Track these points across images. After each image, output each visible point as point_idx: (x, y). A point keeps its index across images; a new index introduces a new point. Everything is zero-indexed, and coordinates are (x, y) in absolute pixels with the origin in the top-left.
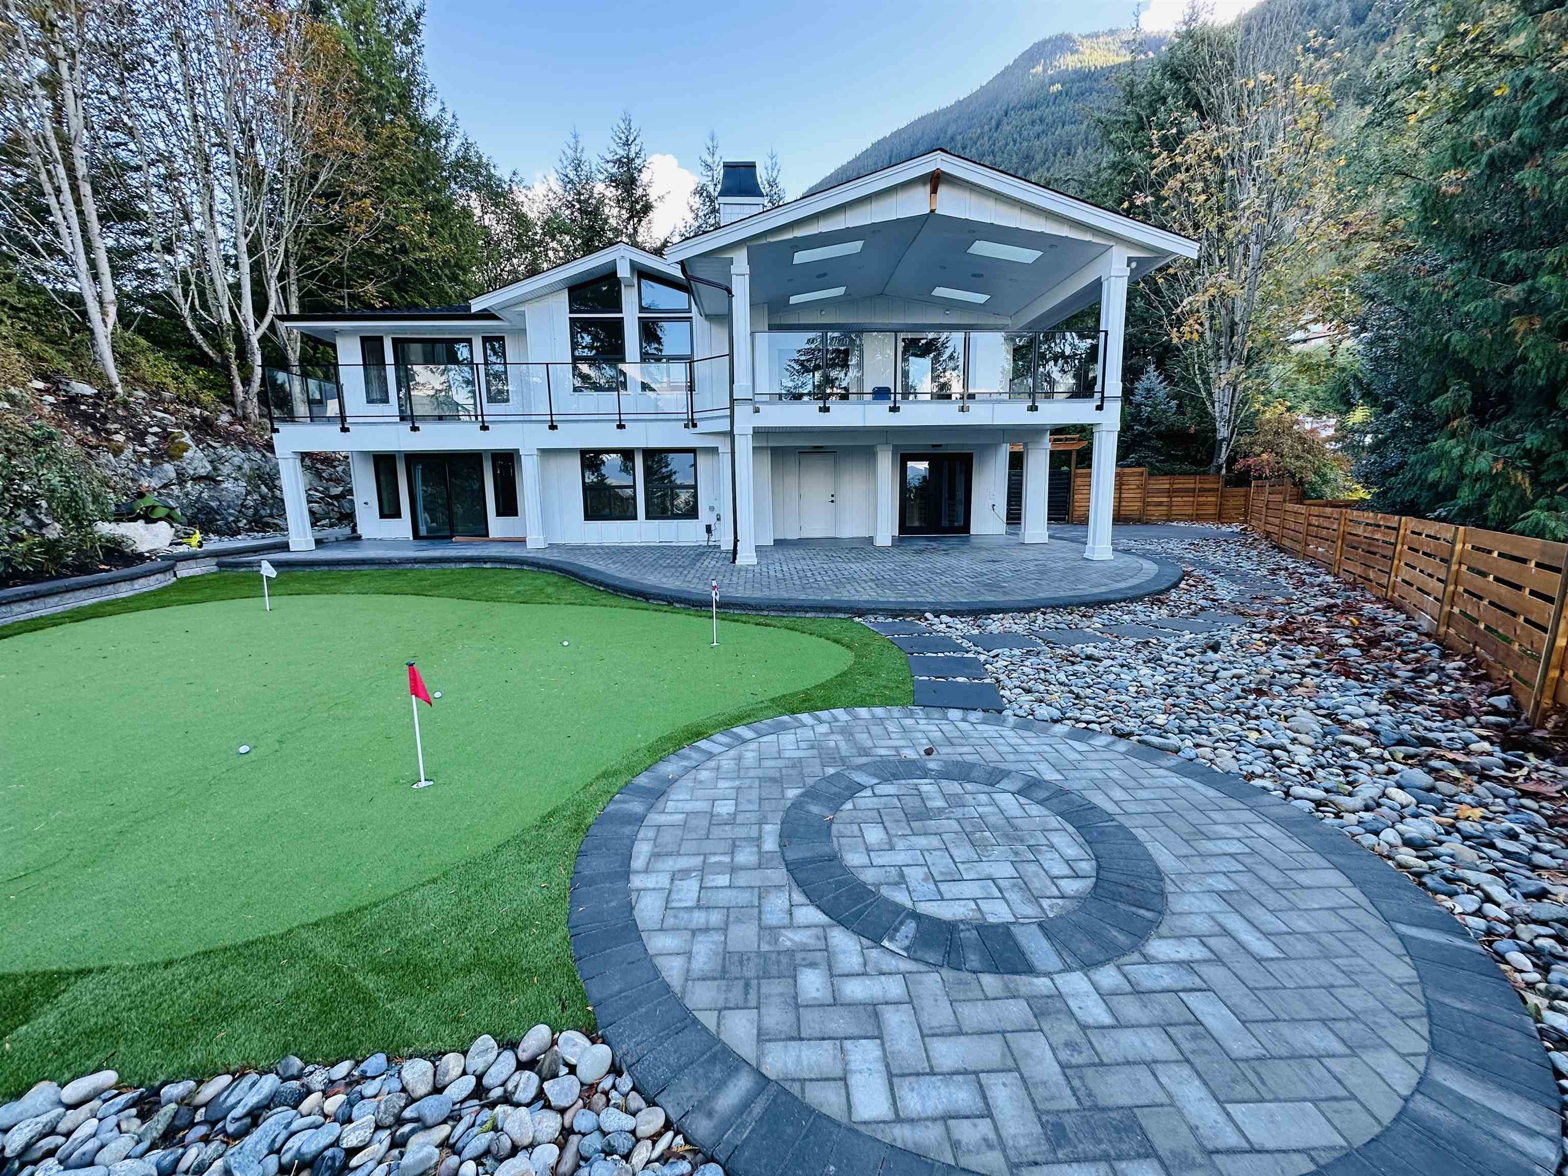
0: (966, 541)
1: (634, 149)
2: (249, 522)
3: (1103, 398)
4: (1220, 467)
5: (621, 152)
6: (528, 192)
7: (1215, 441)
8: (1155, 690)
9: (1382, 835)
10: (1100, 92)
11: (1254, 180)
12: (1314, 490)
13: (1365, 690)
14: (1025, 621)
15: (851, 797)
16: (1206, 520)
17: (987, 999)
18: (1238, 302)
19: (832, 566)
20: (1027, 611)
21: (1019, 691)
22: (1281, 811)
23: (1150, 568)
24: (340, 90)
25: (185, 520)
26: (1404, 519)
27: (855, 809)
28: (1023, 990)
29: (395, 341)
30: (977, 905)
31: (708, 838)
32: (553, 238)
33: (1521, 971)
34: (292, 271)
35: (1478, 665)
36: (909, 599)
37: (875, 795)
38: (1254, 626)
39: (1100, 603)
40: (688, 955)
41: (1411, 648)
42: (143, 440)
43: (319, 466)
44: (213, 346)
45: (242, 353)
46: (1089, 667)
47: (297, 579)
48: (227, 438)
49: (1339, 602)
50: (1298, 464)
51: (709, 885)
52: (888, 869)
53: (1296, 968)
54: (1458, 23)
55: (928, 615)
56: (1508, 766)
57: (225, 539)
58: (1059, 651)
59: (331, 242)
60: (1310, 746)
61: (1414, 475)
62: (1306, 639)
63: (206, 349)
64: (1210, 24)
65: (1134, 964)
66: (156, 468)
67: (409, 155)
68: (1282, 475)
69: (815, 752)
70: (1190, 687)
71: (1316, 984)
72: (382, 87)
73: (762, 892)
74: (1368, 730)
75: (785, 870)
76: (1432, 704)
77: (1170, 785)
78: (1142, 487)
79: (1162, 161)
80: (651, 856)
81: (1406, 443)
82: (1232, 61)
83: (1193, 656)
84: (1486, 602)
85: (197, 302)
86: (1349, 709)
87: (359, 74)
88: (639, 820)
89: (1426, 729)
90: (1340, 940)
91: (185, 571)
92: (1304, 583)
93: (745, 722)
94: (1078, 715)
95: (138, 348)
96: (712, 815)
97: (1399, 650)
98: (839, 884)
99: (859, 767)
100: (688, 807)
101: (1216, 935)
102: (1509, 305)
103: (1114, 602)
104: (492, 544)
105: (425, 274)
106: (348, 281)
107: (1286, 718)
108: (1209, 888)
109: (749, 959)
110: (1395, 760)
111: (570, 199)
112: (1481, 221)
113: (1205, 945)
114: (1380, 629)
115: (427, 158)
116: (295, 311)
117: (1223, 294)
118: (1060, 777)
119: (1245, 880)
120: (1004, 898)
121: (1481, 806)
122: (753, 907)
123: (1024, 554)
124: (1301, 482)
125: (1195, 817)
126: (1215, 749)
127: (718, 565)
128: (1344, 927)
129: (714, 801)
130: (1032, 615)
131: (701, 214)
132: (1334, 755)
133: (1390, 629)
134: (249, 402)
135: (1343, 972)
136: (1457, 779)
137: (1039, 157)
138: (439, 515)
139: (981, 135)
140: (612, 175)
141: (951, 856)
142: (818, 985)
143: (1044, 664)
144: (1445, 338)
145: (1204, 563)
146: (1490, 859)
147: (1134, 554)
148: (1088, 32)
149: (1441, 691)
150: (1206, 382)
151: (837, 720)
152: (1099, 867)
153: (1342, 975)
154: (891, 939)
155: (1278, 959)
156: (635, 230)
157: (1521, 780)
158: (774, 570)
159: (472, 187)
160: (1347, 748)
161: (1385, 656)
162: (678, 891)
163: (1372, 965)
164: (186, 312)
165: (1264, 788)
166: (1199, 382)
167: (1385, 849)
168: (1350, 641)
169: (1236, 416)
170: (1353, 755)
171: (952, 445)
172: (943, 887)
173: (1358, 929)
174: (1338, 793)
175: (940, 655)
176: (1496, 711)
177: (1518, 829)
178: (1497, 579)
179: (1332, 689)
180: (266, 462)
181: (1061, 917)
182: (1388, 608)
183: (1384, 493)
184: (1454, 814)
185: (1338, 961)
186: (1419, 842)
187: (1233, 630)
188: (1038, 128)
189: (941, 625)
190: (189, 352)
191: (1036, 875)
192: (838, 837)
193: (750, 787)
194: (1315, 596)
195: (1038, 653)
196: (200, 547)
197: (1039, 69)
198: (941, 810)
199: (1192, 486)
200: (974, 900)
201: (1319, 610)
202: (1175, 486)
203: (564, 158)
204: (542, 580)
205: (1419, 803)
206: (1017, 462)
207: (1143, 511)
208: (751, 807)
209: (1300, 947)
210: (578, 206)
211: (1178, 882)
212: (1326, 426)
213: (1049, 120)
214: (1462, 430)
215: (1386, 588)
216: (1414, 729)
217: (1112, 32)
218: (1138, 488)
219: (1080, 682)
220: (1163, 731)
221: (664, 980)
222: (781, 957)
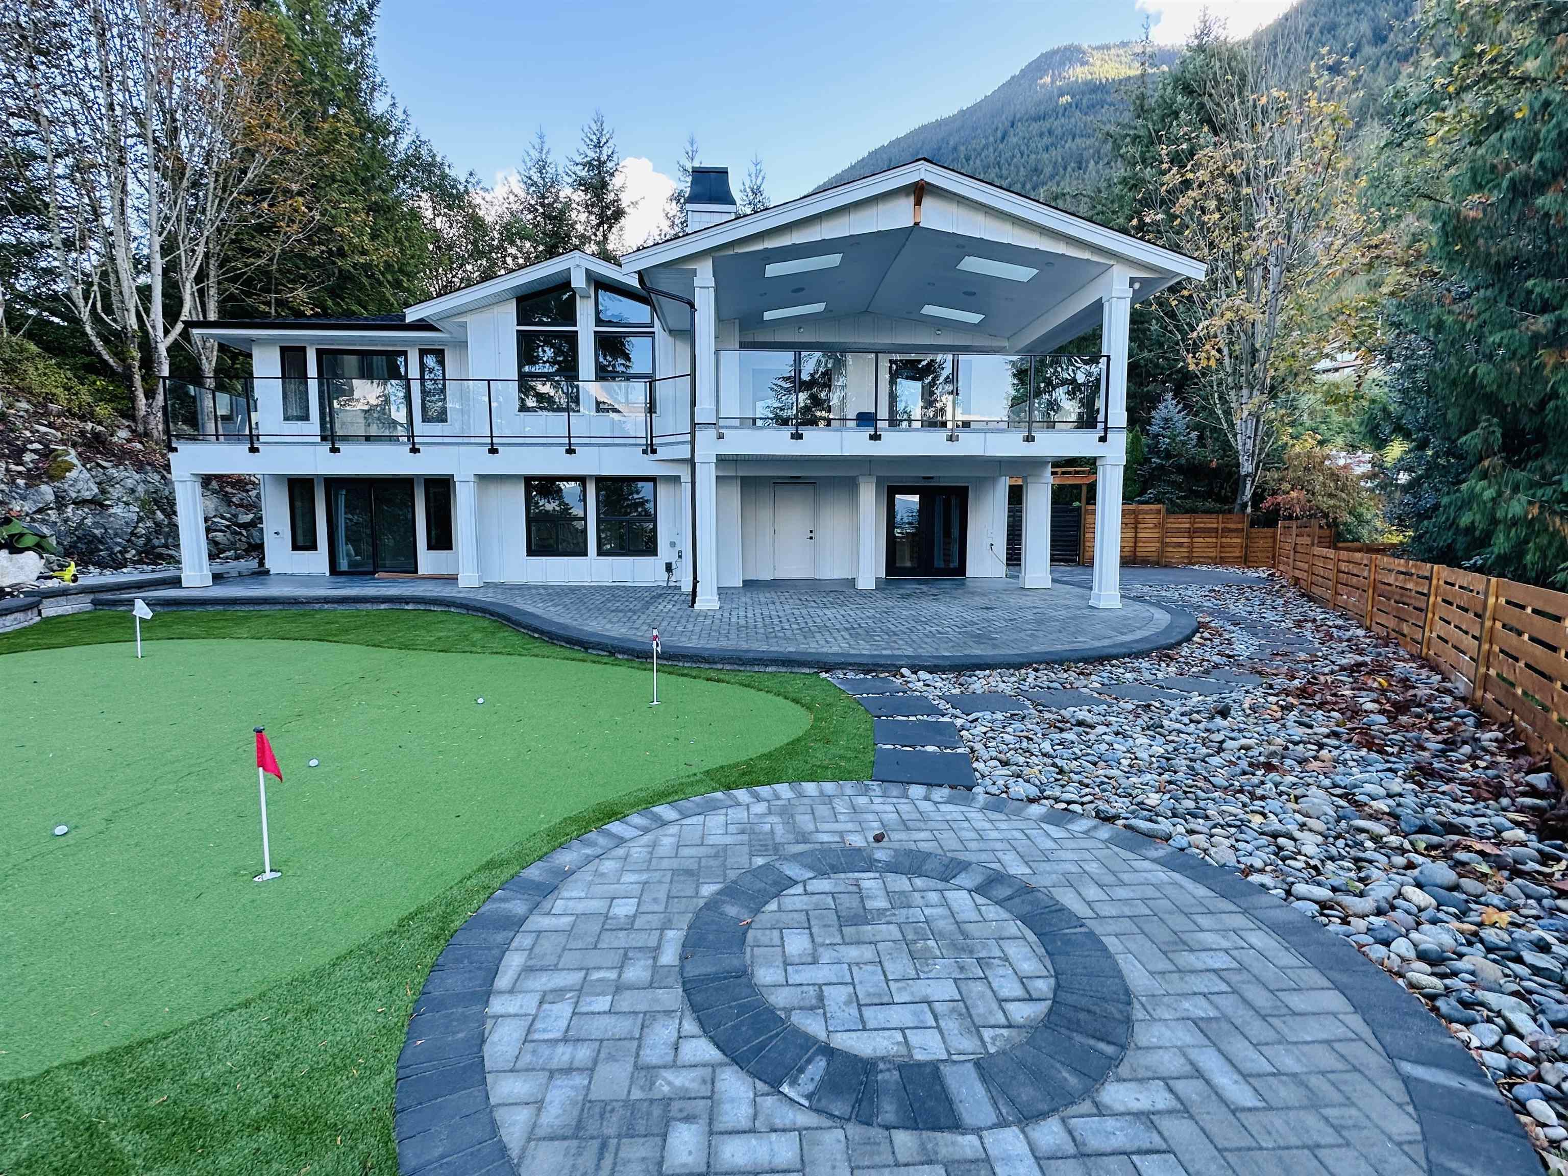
0: (962, 584)
1: (606, 152)
2: (139, 553)
3: (1106, 429)
4: (1245, 506)
5: (592, 154)
6: (486, 195)
7: (1239, 475)
8: (1151, 763)
9: (1393, 945)
10: (1112, 104)
11: (1272, 199)
12: (1350, 532)
13: (1389, 765)
14: (1013, 679)
15: (777, 895)
16: (1232, 564)
17: (897, 1165)
18: (1259, 327)
19: (804, 612)
20: (1018, 667)
21: (996, 763)
22: (1280, 915)
23: (1162, 618)
24: (278, 82)
25: (61, 549)
26: (1436, 567)
27: (780, 910)
28: (944, 1152)
29: (320, 353)
30: (905, 1037)
31: (595, 948)
32: (512, 243)
33: (1544, 1125)
34: (212, 273)
35: (1516, 736)
36: (885, 652)
37: (806, 893)
38: (1271, 687)
39: (1100, 659)
40: (539, 1104)
41: (1445, 715)
42: (20, 457)
43: (229, 489)
44: (115, 354)
45: (148, 362)
46: (1079, 734)
47: (184, 621)
48: (121, 456)
49: (1368, 659)
50: (1332, 502)
51: (584, 1009)
52: (805, 988)
53: (1277, 1121)
54: (1475, 44)
55: (904, 671)
56: (1545, 858)
57: (107, 572)
58: (1047, 715)
59: (259, 243)
60: (1320, 834)
61: (1448, 519)
62: (1327, 703)
63: (107, 357)
64: (1222, 38)
65: (1082, 1116)
66: (32, 491)
67: (352, 151)
68: (1314, 513)
69: (745, 837)
70: (1191, 760)
71: (1299, 1143)
72: (326, 79)
73: (648, 1018)
74: (1389, 814)
75: (680, 990)
76: (1463, 782)
77: (1154, 881)
78: (1159, 525)
79: (1173, 178)
80: (523, 970)
81: (1441, 482)
82: (1243, 78)
83: (1199, 722)
84: (1521, 664)
85: (99, 305)
86: (1368, 788)
87: (301, 64)
88: (516, 924)
89: (1454, 812)
90: (1333, 1084)
91: (50, 609)
92: (1332, 637)
93: (670, 799)
94: (1058, 794)
95: (26, 355)
96: (607, 917)
97: (1430, 717)
98: (743, 1009)
99: (795, 857)
100: (580, 907)
101: (1186, 1077)
102: (1536, 336)
103: (1116, 657)
104: (419, 582)
105: (364, 280)
106: (277, 285)
107: (1297, 798)
108: (1185, 1015)
109: (612, 1110)
110: (1416, 852)
111: (533, 202)
112: (1505, 247)
113: (1171, 1090)
114: (1411, 692)
115: (373, 156)
116: (212, 316)
117: (1243, 318)
118: (1028, 871)
119: (1228, 1003)
120: (938, 1027)
121: (1510, 908)
122: (632, 1039)
123: (1026, 601)
124: (1335, 523)
125: (1178, 922)
126: (1212, 836)
127: (675, 609)
128: (1340, 1066)
129: (613, 899)
130: (1023, 671)
131: (677, 221)
132: (1347, 845)
133: (1423, 692)
134: (152, 417)
135: (1332, 1126)
136: (1485, 875)
137: (1048, 170)
138: (364, 546)
139: (986, 147)
140: (582, 178)
141: (884, 972)
142: (691, 1147)
143: (1028, 730)
144: (1471, 370)
145: (1224, 612)
146: (1516, 976)
147: (1145, 601)
148: (1098, 44)
149: (1475, 767)
150: (1228, 413)
151: (778, 798)
152: (1058, 987)
153: (1330, 1130)
154: (794, 1083)
155: (1256, 1109)
156: (605, 236)
157: (1558, 876)
158: (737, 617)
159: (423, 187)
160: (1362, 837)
161: (1414, 725)
162: (544, 1018)
163: (1368, 1117)
164: (85, 315)
165: (1263, 885)
166: (1219, 412)
167: (1395, 964)
168: (1376, 706)
169: (1261, 449)
170: (1369, 844)
171: (947, 477)
172: (868, 1013)
173: (1355, 1069)
174: (1348, 892)
175: (912, 718)
176: (1534, 792)
177: (1550, 939)
178: (1532, 639)
179: (1351, 763)
180: (166, 484)
181: (1004, 1053)
182: (1422, 667)
183: (1421, 536)
184: (1479, 919)
185: (1329, 1112)
186: (1434, 956)
187: (1247, 692)
188: (1046, 140)
189: (918, 682)
190: (87, 360)
191: (982, 996)
192: (752, 947)
193: (660, 882)
194: (1343, 652)
195: (1024, 718)
196: (74, 581)
197: (1048, 79)
198: (881, 912)
199: (1215, 525)
200: (902, 1030)
201: (1345, 670)
202: (1196, 526)
203: (527, 159)
204: (470, 623)
205: (1439, 905)
206: (1016, 496)
207: (1161, 552)
208: (656, 908)
209: (1287, 1093)
210: (541, 210)
211: (1149, 1008)
212: (1360, 462)
213: (1059, 131)
214: (1494, 470)
215: (1421, 643)
216: (1439, 813)
217: (1124, 44)
218: (1156, 527)
219: (1067, 753)
220: (1153, 814)
221: (501, 1141)
222: (654, 1107)
